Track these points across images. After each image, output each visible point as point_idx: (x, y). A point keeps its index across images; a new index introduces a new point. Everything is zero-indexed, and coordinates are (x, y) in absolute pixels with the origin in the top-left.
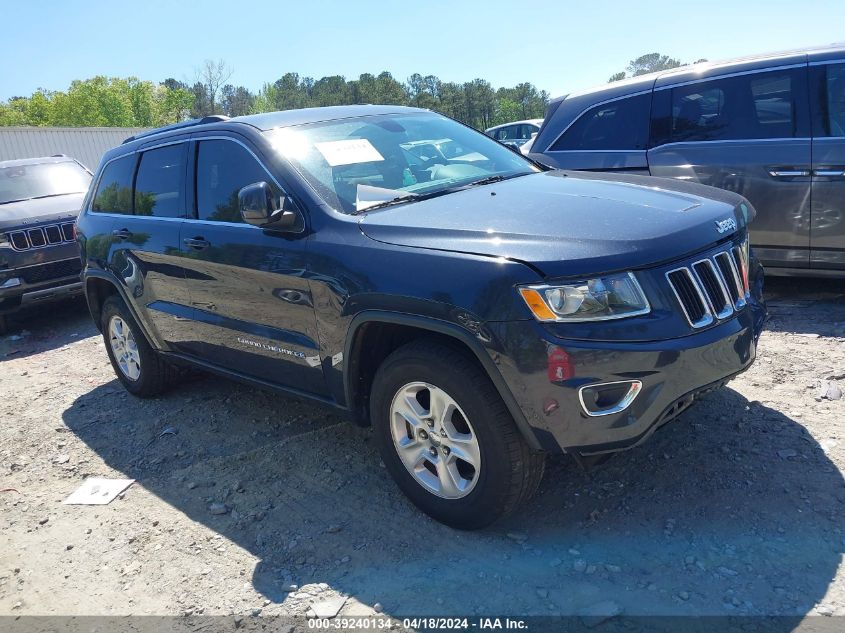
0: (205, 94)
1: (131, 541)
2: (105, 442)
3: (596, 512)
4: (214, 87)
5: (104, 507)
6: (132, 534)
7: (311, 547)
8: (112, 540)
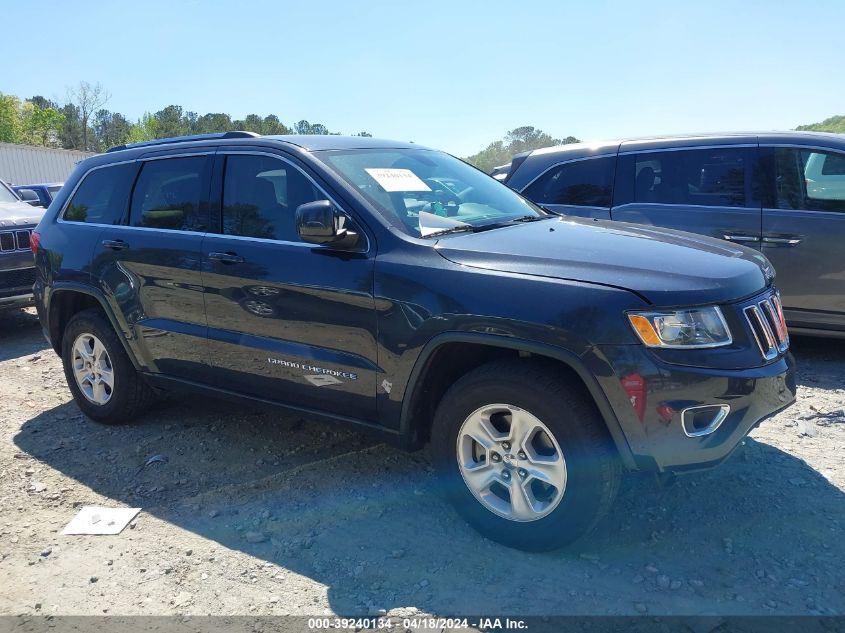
0: (77, 116)
1: (168, 572)
2: (81, 470)
3: (655, 533)
4: (88, 111)
5: (115, 538)
6: (167, 565)
7: (381, 572)
8: (144, 571)
